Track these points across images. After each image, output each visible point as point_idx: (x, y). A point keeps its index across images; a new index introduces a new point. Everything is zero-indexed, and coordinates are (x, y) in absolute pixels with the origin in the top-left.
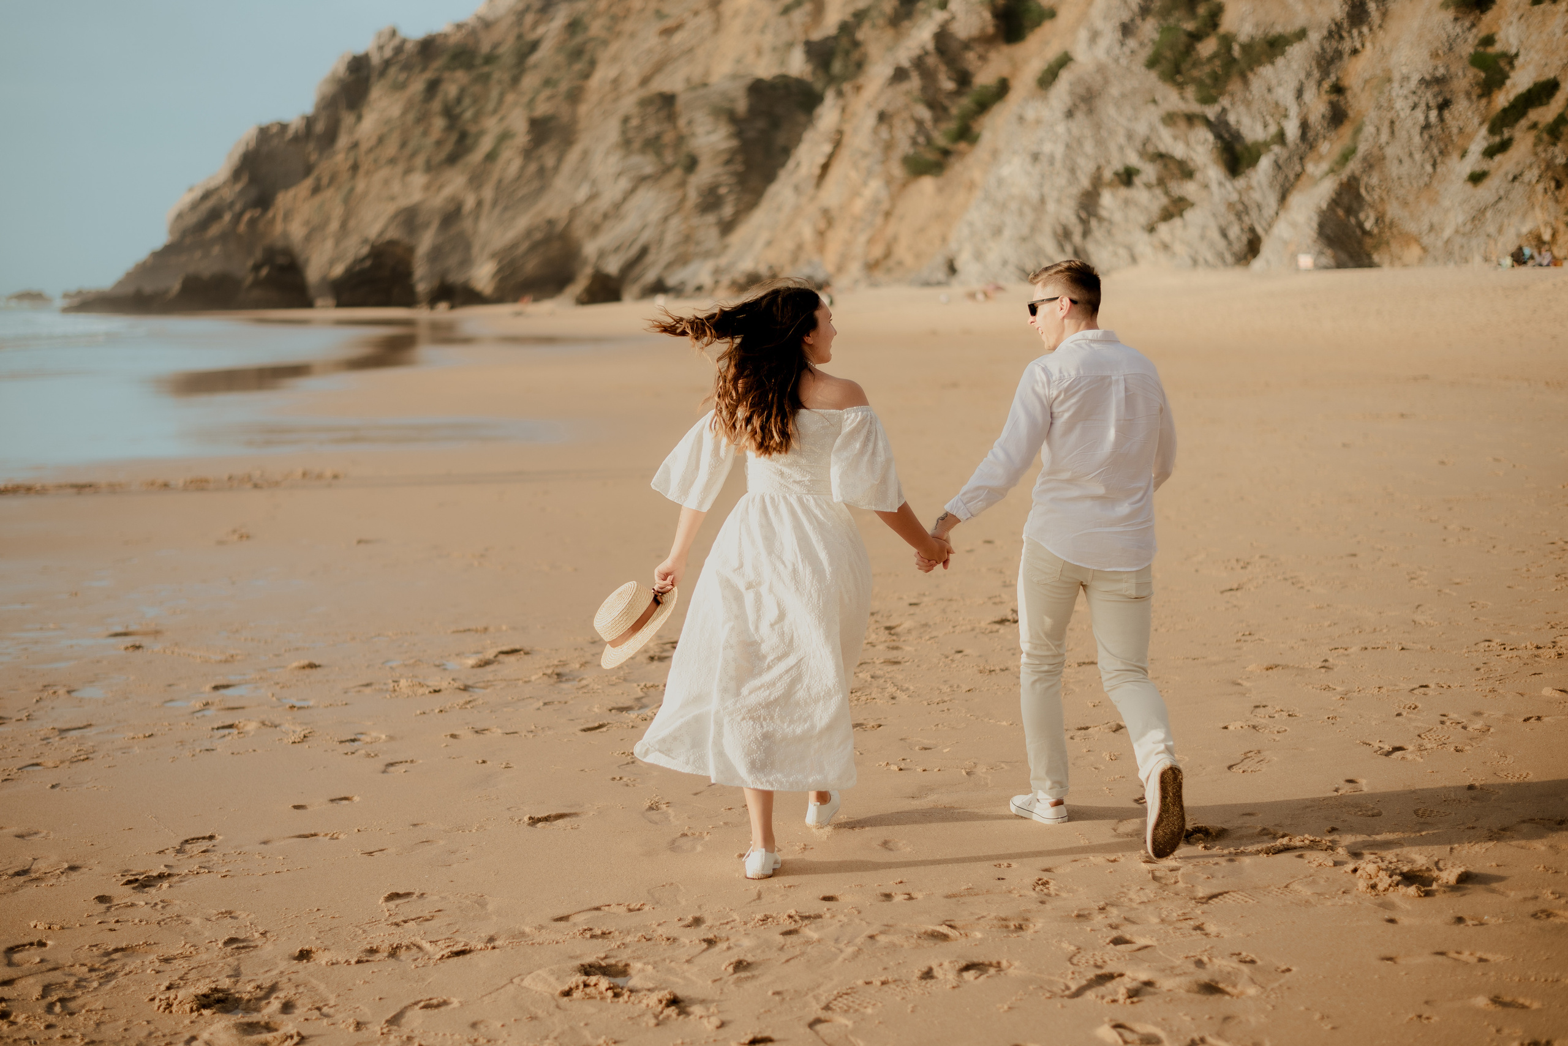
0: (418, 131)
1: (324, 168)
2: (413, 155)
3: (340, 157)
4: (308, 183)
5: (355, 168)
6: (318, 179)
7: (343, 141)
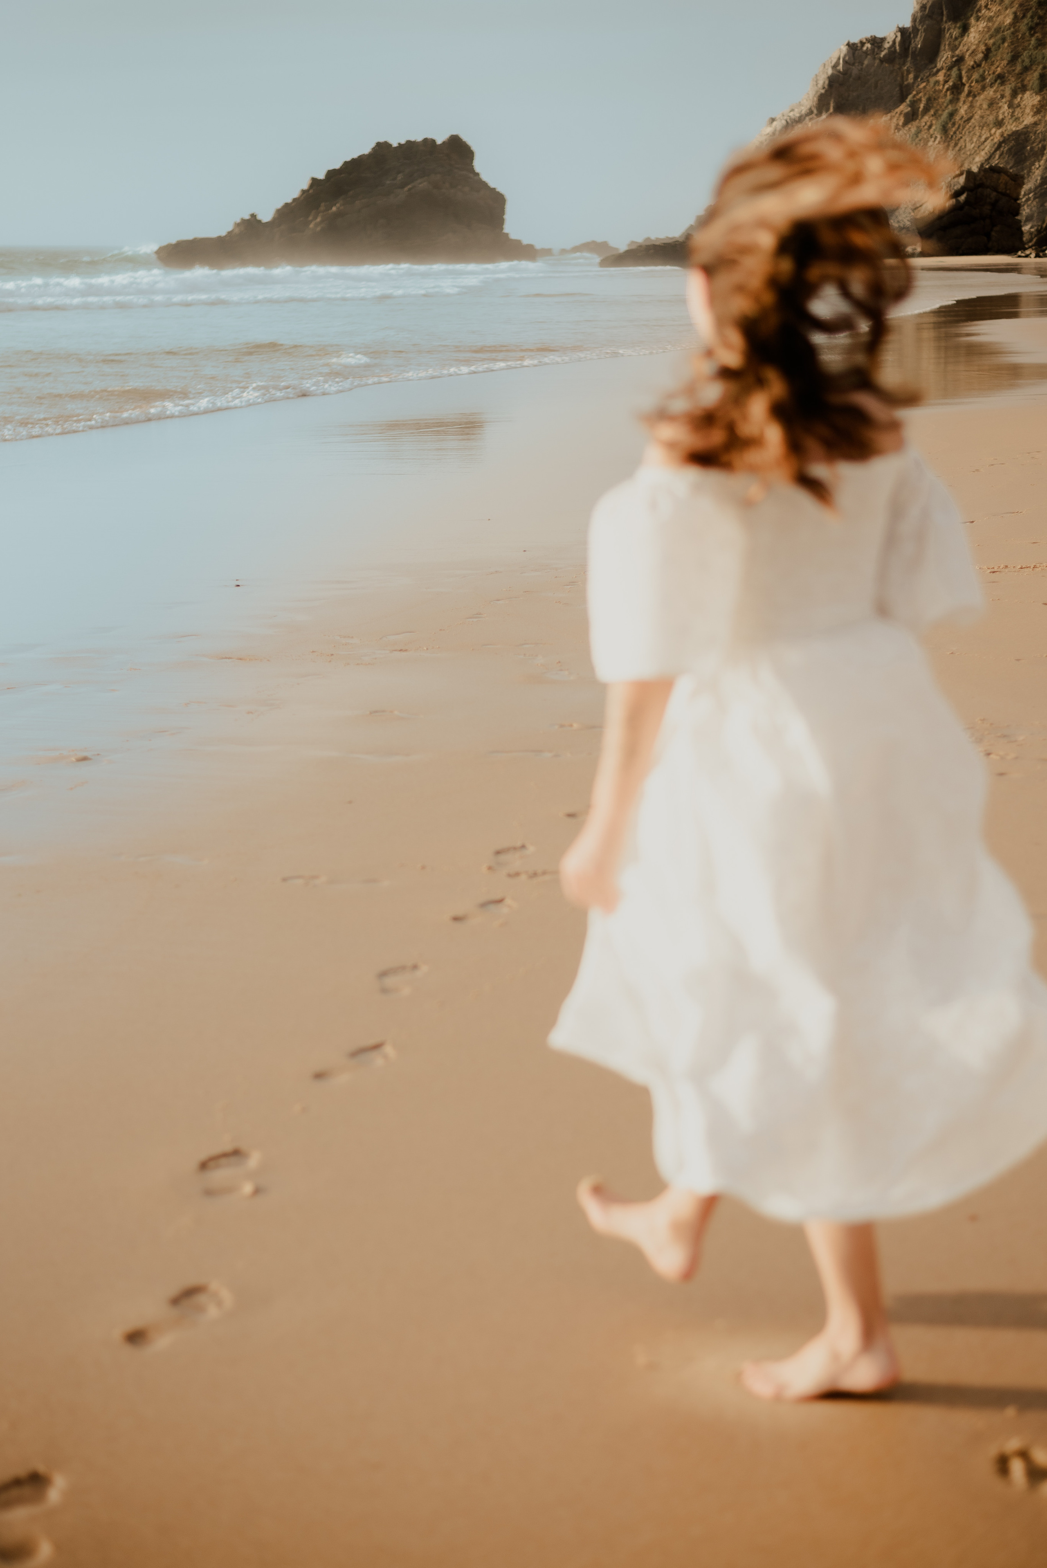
0: (1033, 41)
1: (922, 91)
2: (1026, 69)
3: (941, 77)
4: (904, 108)
5: (957, 89)
6: (914, 104)
7: (945, 57)
